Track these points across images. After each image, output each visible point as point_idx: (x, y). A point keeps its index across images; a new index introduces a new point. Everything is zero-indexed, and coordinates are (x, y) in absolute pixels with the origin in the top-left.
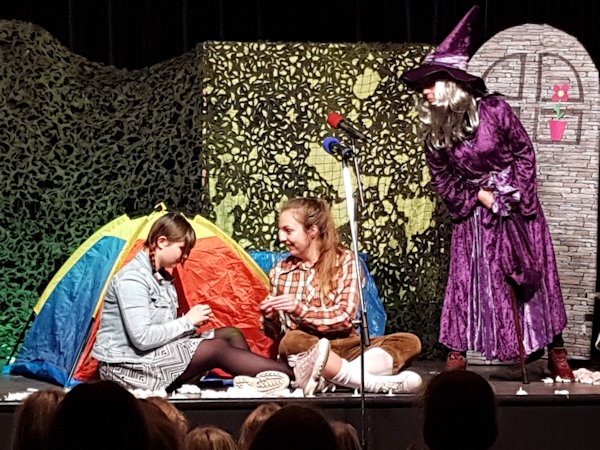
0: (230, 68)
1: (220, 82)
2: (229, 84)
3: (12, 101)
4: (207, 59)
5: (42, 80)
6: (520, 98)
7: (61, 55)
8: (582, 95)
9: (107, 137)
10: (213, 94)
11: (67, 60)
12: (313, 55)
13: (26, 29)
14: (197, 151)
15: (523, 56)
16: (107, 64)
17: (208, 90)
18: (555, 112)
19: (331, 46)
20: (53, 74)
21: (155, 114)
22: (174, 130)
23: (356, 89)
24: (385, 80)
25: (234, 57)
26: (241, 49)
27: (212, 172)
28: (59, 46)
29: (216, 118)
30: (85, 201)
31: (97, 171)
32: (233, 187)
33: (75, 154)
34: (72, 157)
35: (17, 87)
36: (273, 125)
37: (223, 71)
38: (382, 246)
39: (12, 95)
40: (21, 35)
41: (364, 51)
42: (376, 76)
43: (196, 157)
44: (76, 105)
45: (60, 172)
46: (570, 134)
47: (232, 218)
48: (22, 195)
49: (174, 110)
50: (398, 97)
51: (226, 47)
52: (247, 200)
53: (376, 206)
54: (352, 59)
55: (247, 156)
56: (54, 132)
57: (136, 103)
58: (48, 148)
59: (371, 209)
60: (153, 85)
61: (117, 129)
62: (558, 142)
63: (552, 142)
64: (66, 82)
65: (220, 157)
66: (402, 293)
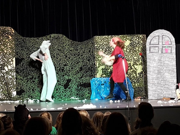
0: (100, 41)
1: (98, 44)
2: (100, 44)
3: (58, 49)
4: (96, 39)
5: (64, 45)
6: (158, 44)
7: (67, 40)
8: (171, 43)
9: (77, 55)
10: (97, 46)
11: (68, 41)
13: (61, 35)
14: (94, 57)
15: (159, 36)
16: (76, 41)
17: (96, 45)
18: (166, 47)
19: (120, 36)
20: (66, 44)
21: (86, 50)
22: (90, 54)
23: (125, 44)
24: (131, 42)
25: (101, 39)
26: (102, 37)
27: (97, 62)
28: (67, 38)
29: (98, 51)
30: (73, 68)
31: (75, 62)
32: (102, 64)
33: (70, 59)
34: (70, 60)
35: (59, 47)
36: (109, 52)
38: (132, 75)
39: (58, 48)
40: (60, 37)
41: (127, 36)
42: (129, 41)
43: (94, 59)
44: (70, 49)
45: (68, 63)
46: (169, 51)
47: (102, 71)
48: (61, 67)
49: (89, 49)
50: (134, 45)
51: (99, 37)
52: (104, 67)
53: (130, 67)
54: (124, 38)
56: (66, 55)
57: (82, 48)
58: (65, 58)
59: (129, 68)
60: (85, 45)
61: (78, 54)
62: (167, 53)
63: (166, 53)
64: (68, 45)
65: (99, 58)
66: (136, 85)
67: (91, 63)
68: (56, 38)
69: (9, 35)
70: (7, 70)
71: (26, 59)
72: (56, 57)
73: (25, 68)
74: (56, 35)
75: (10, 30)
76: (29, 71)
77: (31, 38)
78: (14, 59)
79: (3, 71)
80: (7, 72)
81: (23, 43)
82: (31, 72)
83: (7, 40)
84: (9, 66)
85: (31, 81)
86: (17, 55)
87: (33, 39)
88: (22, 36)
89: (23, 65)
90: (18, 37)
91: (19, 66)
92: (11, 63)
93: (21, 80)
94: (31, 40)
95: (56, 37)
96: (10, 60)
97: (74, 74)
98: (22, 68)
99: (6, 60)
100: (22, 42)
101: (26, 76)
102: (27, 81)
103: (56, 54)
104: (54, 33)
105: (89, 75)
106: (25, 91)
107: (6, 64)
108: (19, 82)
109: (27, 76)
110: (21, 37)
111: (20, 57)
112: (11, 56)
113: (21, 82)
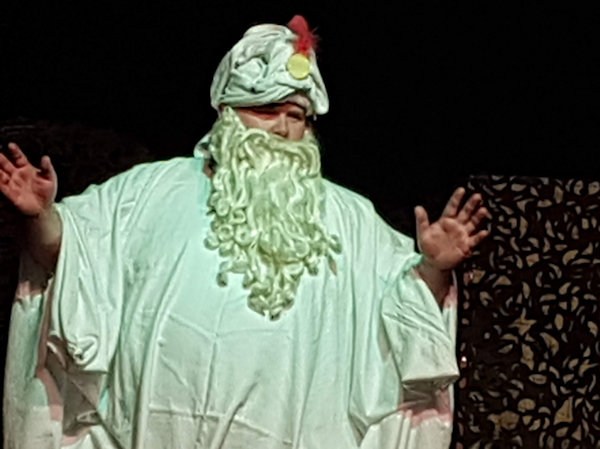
0: (523, 231)
1: (498, 260)
2: (520, 264)
25: (531, 208)
29: (487, 336)
37: (507, 237)
55: (552, 418)
65: (493, 418)
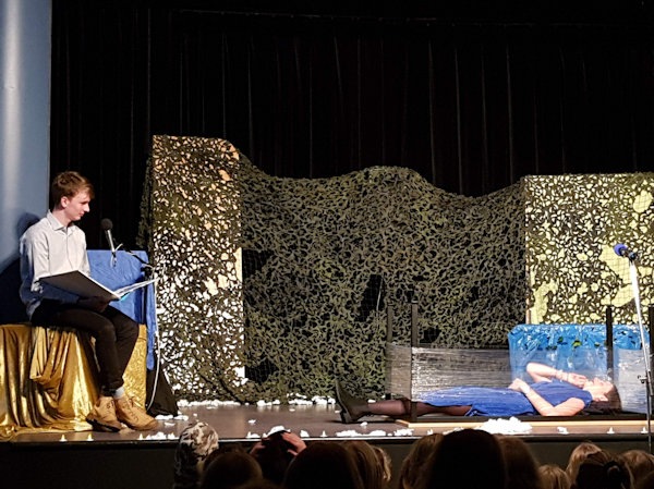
0: (544, 194)
1: (537, 204)
2: (544, 205)
3: (395, 222)
4: (528, 188)
5: (415, 207)
7: (428, 189)
9: (459, 244)
10: (533, 213)
11: (431, 192)
12: (603, 183)
13: (404, 172)
14: (522, 253)
16: (459, 194)
17: (529, 210)
19: (616, 176)
20: (422, 203)
21: (492, 227)
22: (505, 238)
23: (635, 206)
26: (552, 181)
27: (532, 267)
28: (426, 183)
29: (534, 229)
30: (445, 289)
31: (452, 268)
33: (437, 256)
34: (435, 259)
35: (397, 212)
36: (576, 233)
37: (539, 196)
39: (394, 218)
40: (400, 176)
41: (640, 179)
42: (650, 196)
43: (521, 257)
44: (438, 223)
45: (428, 270)
47: (546, 300)
48: (402, 286)
49: (505, 224)
51: (542, 180)
52: (556, 286)
54: (631, 184)
55: (557, 256)
56: (423, 242)
57: (479, 220)
58: (419, 253)
60: (490, 207)
61: (466, 239)
64: (431, 207)
65: (538, 257)
67: (509, 274)
68: (388, 182)
69: (222, 168)
70: (214, 292)
71: (281, 255)
72: (384, 249)
73: (276, 285)
74: (386, 170)
75: (224, 149)
76: (289, 296)
77: (299, 181)
78: (238, 254)
79: (201, 296)
80: (215, 297)
81: (271, 197)
82: (297, 300)
83: (214, 186)
84: (220, 276)
85: (297, 330)
86: (250, 238)
87: (304, 184)
88: (267, 173)
89: (269, 275)
90: (253, 175)
91: (257, 278)
92: (229, 266)
93: (263, 329)
94: (299, 188)
95: (389, 177)
96: (225, 257)
97: (449, 311)
98: (265, 287)
99: (210, 256)
100: (268, 192)
101: (279, 315)
102: (283, 331)
103: (385, 238)
104: (381, 165)
105: (501, 314)
106: (278, 369)
107: (210, 269)
108: (257, 335)
109: (284, 315)
110: (262, 175)
111: (259, 247)
112: (228, 244)
113: (263, 334)
